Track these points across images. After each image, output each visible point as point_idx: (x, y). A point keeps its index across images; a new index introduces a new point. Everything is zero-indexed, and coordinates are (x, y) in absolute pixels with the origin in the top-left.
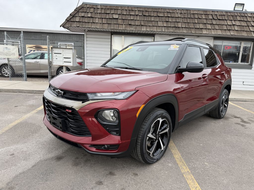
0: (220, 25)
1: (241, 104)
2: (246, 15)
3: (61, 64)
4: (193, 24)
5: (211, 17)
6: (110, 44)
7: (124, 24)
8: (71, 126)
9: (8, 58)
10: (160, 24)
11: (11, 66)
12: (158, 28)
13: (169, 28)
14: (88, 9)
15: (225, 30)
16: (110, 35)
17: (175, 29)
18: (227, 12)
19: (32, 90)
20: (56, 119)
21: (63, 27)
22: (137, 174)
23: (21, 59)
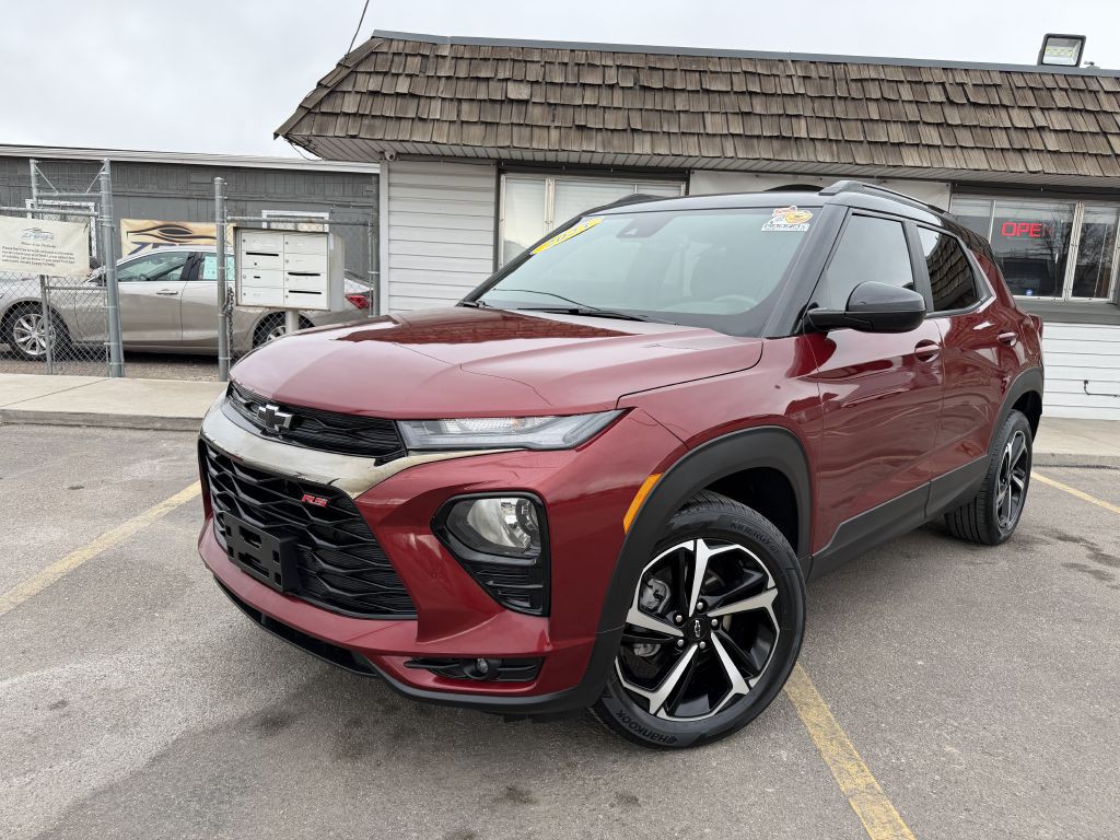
0: (979, 131)
1: (1082, 479)
2: (1095, 87)
3: (278, 300)
4: (859, 123)
5: (938, 93)
6: (493, 214)
7: (556, 127)
8: (322, 573)
9: (42, 277)
10: (714, 124)
11: (54, 311)
12: (703, 140)
13: (755, 141)
14: (396, 58)
15: (1002, 150)
16: (494, 173)
17: (783, 149)
18: (1009, 72)
19: (147, 417)
20: (258, 539)
21: (286, 137)
22: (636, 800)
23: (101, 280)
